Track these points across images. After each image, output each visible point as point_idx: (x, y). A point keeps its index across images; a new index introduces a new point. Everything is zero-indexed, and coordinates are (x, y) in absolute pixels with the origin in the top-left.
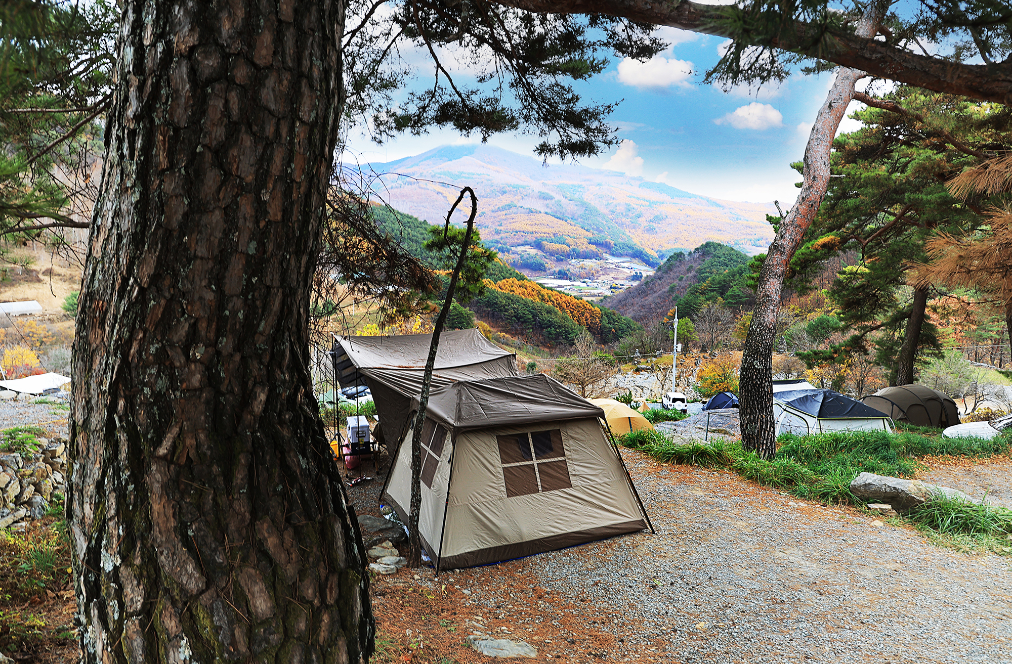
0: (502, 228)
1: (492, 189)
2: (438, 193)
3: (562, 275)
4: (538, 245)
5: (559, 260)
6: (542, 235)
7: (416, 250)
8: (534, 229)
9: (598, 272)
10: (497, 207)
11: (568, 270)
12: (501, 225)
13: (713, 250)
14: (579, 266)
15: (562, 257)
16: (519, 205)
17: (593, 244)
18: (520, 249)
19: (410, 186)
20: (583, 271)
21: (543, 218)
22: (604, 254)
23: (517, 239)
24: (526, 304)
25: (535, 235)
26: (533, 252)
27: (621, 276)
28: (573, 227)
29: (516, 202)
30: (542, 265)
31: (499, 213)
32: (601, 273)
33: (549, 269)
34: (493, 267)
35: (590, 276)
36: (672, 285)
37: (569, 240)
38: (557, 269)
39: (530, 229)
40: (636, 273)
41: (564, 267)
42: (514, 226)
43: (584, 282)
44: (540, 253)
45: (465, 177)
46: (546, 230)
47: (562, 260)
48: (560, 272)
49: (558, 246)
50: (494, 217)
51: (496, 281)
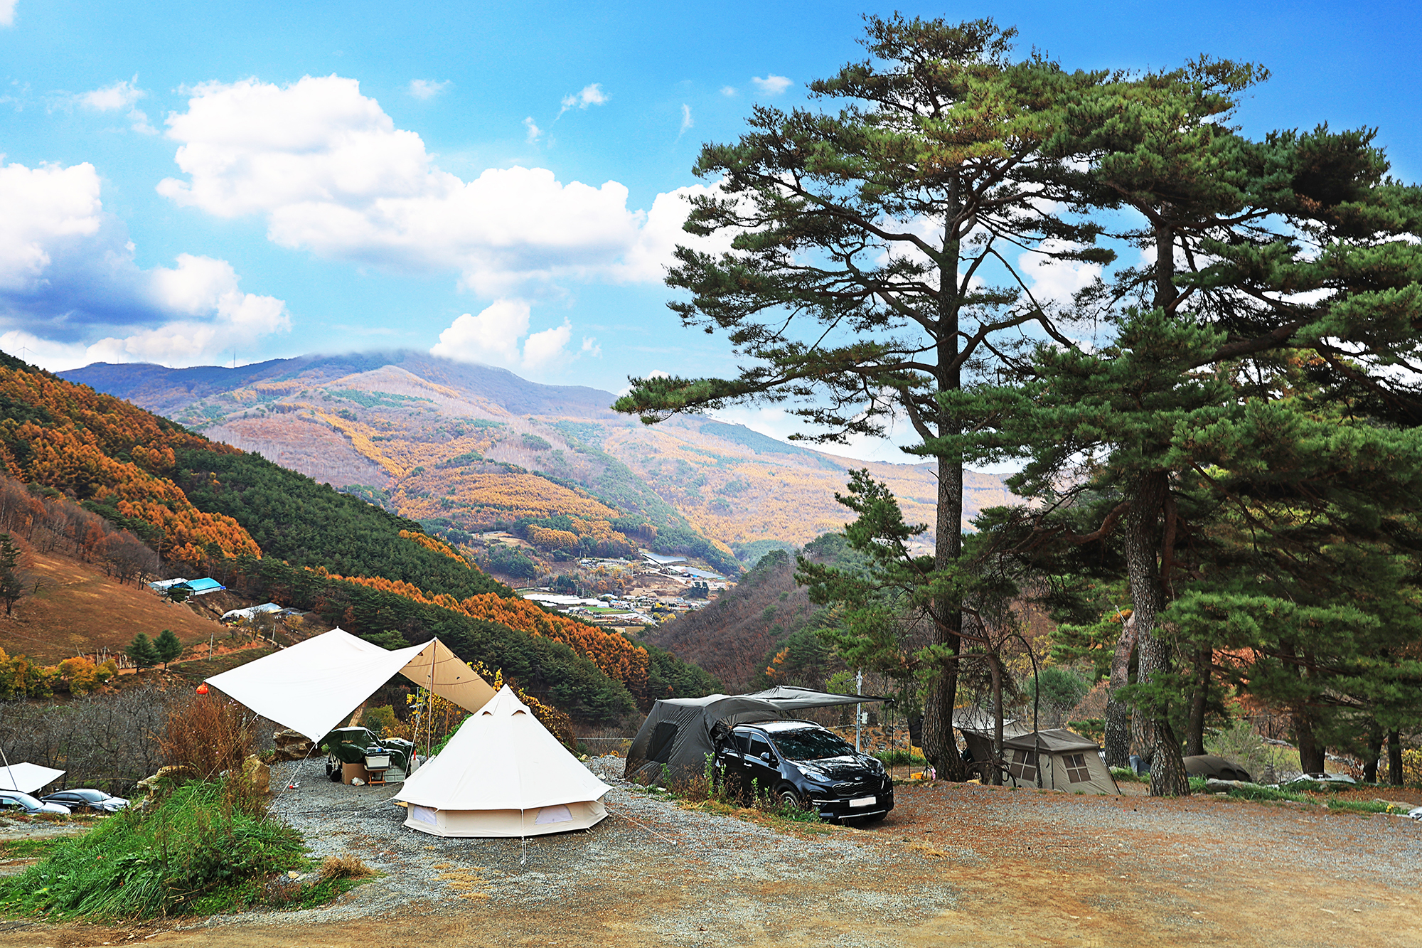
0: (454, 498)
1: (437, 426)
2: (336, 429)
3: (565, 586)
4: (521, 531)
5: (559, 559)
6: (529, 512)
7: (312, 539)
8: (514, 501)
9: (629, 581)
10: (445, 460)
11: (576, 577)
12: (453, 493)
13: (836, 548)
14: (594, 570)
15: (565, 553)
16: (486, 457)
17: (620, 530)
18: (487, 537)
19: (280, 415)
20: (602, 580)
21: (531, 482)
22: (640, 550)
23: (483, 519)
24: (518, 641)
25: (516, 513)
26: (512, 542)
27: (671, 588)
28: (586, 501)
29: (480, 452)
30: (529, 567)
31: (451, 471)
32: (635, 583)
33: (541, 575)
34: (455, 572)
35: (617, 588)
36: (768, 608)
37: (578, 523)
38: (556, 575)
39: (506, 500)
40: (697, 584)
41: (570, 572)
42: (476, 495)
43: (604, 600)
44: (525, 545)
45: (387, 403)
46: (535, 504)
47: (564, 559)
48: (561, 581)
49: (557, 533)
50: (441, 478)
51: (460, 598)
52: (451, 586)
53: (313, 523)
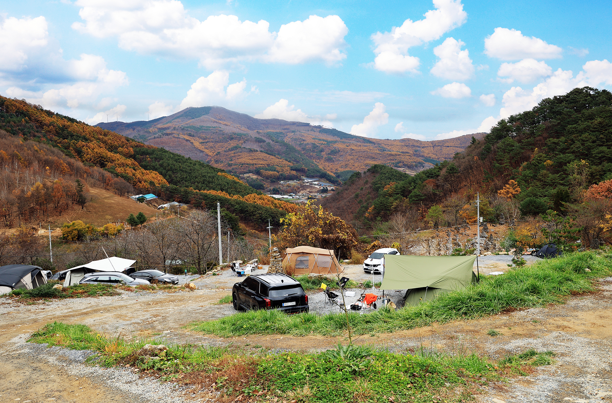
0: (232, 162)
1: (224, 136)
2: (187, 140)
3: (276, 192)
4: (258, 173)
5: (273, 182)
6: (260, 166)
8: (254, 162)
9: (299, 188)
10: (228, 149)
11: (279, 188)
12: (231, 160)
13: (379, 170)
14: (286, 185)
15: (275, 180)
16: (243, 146)
17: (294, 170)
18: (246, 175)
19: (167, 137)
20: (289, 189)
21: (259, 155)
22: (302, 177)
23: (243, 169)
24: (267, 210)
25: (255, 166)
26: (255, 177)
27: (314, 190)
28: (280, 160)
29: (240, 145)
30: (262, 185)
31: (230, 152)
32: (301, 189)
33: (266, 188)
34: (240, 186)
35: (295, 191)
36: (356, 193)
37: (278, 168)
38: (272, 188)
39: (251, 162)
40: (324, 188)
41: (277, 186)
42: (240, 161)
43: (290, 196)
44: (260, 178)
45: (205, 129)
46: (262, 162)
47: (274, 182)
48: (274, 190)
49: (271, 173)
50: (227, 155)
51: (243, 196)
52: (239, 192)
53: (186, 172)
